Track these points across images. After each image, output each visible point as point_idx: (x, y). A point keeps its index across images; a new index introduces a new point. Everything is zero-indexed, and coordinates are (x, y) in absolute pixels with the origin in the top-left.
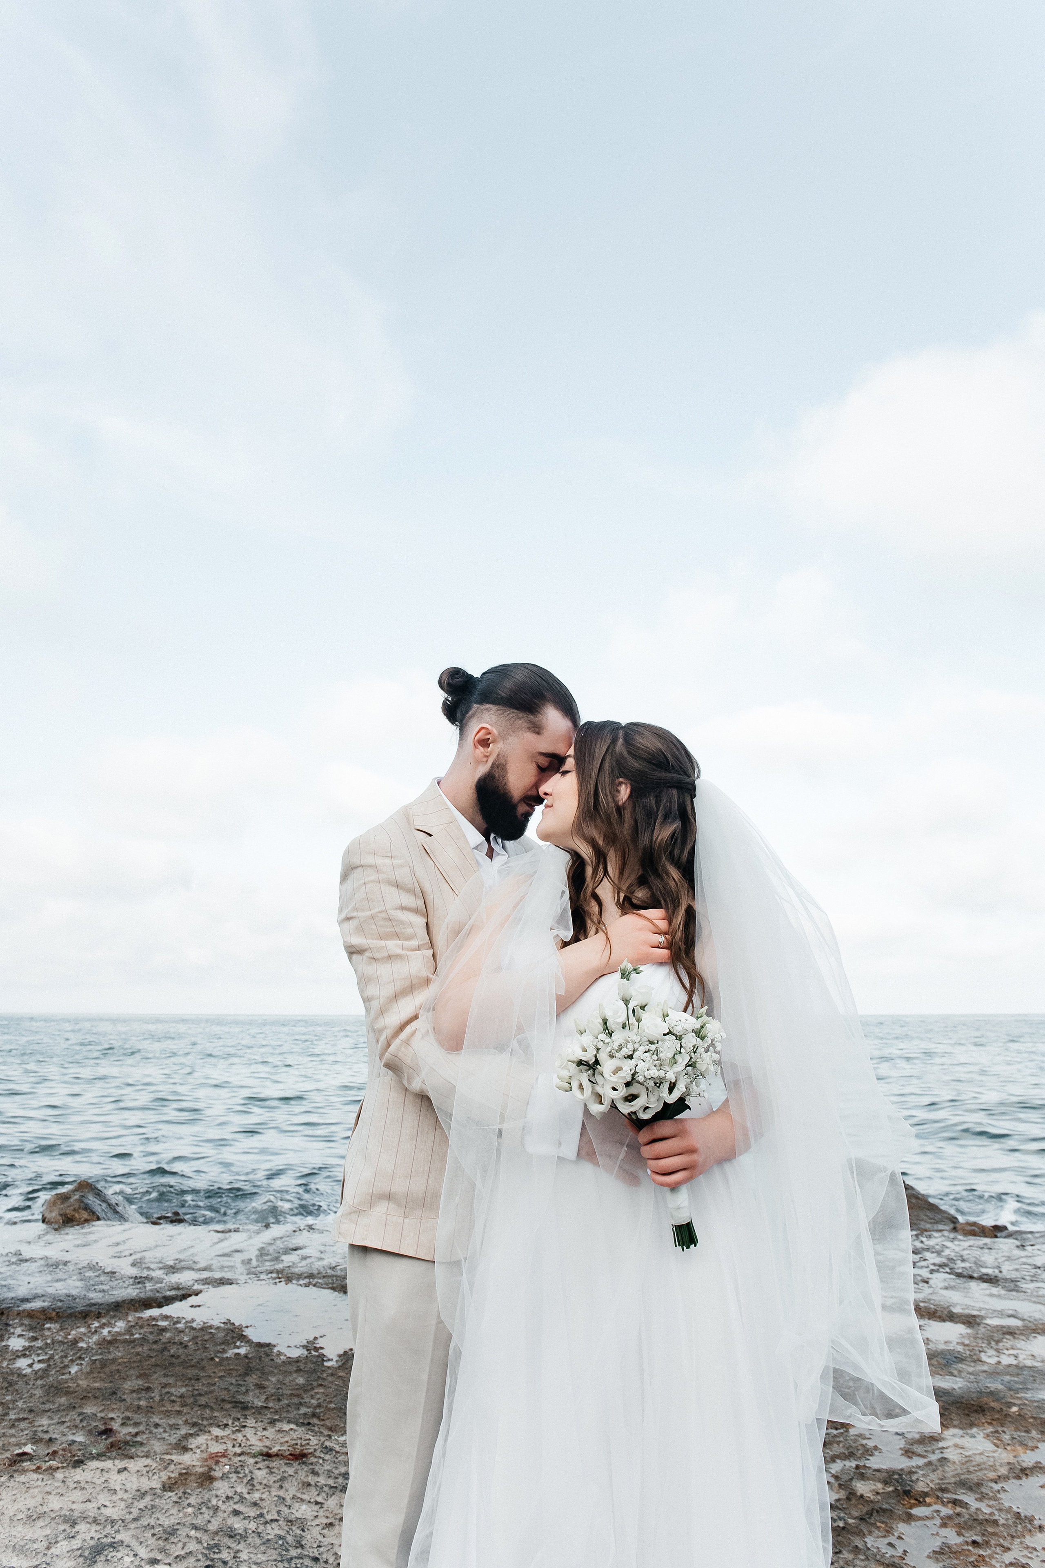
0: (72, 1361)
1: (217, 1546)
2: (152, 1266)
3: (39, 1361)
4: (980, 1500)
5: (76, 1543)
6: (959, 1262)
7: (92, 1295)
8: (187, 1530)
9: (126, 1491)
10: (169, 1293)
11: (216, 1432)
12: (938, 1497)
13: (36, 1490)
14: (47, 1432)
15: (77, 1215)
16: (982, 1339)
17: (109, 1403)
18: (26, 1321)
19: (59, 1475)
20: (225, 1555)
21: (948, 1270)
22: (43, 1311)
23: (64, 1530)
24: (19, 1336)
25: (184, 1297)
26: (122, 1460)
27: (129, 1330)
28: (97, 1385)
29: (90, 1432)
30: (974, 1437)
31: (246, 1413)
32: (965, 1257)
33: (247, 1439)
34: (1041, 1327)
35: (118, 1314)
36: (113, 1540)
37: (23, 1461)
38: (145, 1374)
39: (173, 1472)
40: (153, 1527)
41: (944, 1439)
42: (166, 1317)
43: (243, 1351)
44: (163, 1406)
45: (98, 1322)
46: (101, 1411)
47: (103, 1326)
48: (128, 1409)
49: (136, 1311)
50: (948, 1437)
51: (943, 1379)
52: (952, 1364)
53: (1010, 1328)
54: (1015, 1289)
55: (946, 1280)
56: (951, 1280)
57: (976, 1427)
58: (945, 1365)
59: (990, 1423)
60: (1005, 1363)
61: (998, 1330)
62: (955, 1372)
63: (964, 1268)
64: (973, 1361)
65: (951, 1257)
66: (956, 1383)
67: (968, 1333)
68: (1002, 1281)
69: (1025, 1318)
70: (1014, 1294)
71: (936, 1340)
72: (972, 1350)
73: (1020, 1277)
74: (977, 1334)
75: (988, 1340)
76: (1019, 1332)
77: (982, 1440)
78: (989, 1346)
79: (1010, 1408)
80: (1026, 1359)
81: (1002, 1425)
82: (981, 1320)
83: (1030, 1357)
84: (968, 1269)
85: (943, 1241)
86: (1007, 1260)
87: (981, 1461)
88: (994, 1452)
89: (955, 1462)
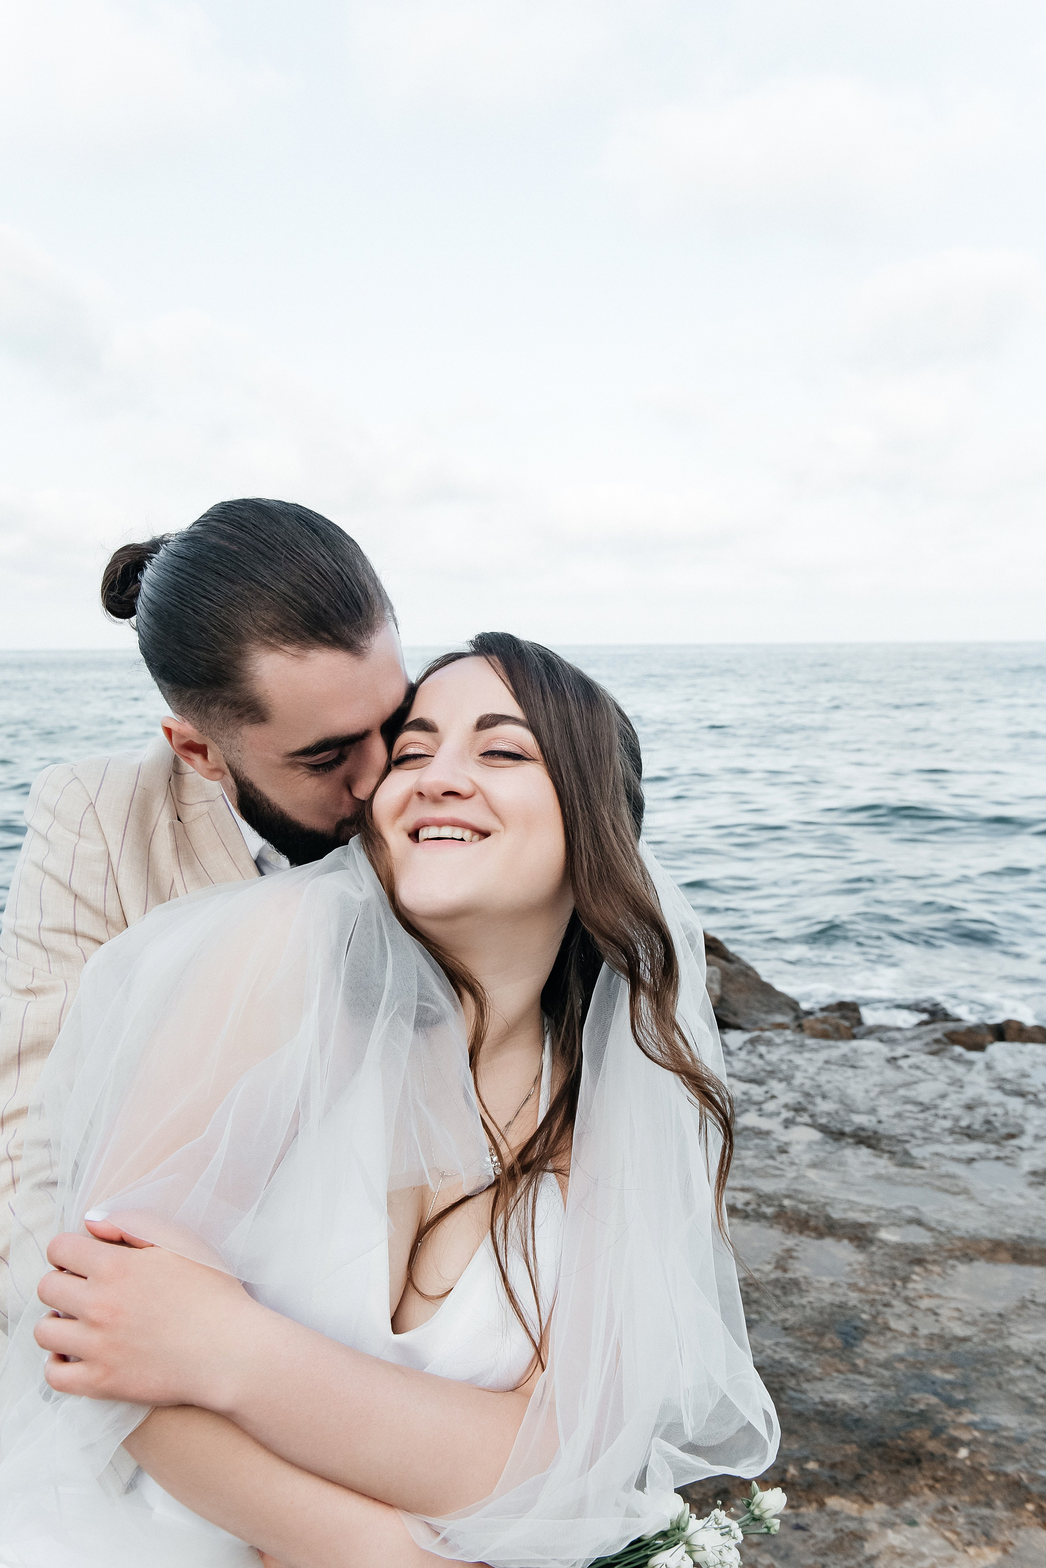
6: (818, 1100)
16: (882, 1274)
21: (808, 1120)
30: (913, 1523)
32: (827, 1087)
41: (869, 1535)
50: (873, 1526)
51: (846, 1383)
52: (852, 1346)
53: (916, 1248)
54: (906, 1161)
55: (810, 1144)
56: (816, 1143)
57: (912, 1498)
58: (844, 1349)
59: (931, 1488)
60: (924, 1331)
61: (901, 1255)
62: (859, 1362)
63: (828, 1114)
64: (881, 1333)
65: (807, 1088)
66: (866, 1390)
67: (860, 1264)
68: (885, 1141)
69: (933, 1225)
70: (908, 1171)
71: (819, 1281)
72: (872, 1303)
73: (906, 1130)
74: (873, 1263)
75: (890, 1278)
76: (929, 1258)
77: (924, 1529)
78: (894, 1293)
79: (956, 1451)
80: (951, 1319)
81: (951, 1493)
82: (873, 1232)
83: (956, 1314)
84: (835, 1116)
85: (789, 1053)
86: (881, 1093)
88: (950, 1560)
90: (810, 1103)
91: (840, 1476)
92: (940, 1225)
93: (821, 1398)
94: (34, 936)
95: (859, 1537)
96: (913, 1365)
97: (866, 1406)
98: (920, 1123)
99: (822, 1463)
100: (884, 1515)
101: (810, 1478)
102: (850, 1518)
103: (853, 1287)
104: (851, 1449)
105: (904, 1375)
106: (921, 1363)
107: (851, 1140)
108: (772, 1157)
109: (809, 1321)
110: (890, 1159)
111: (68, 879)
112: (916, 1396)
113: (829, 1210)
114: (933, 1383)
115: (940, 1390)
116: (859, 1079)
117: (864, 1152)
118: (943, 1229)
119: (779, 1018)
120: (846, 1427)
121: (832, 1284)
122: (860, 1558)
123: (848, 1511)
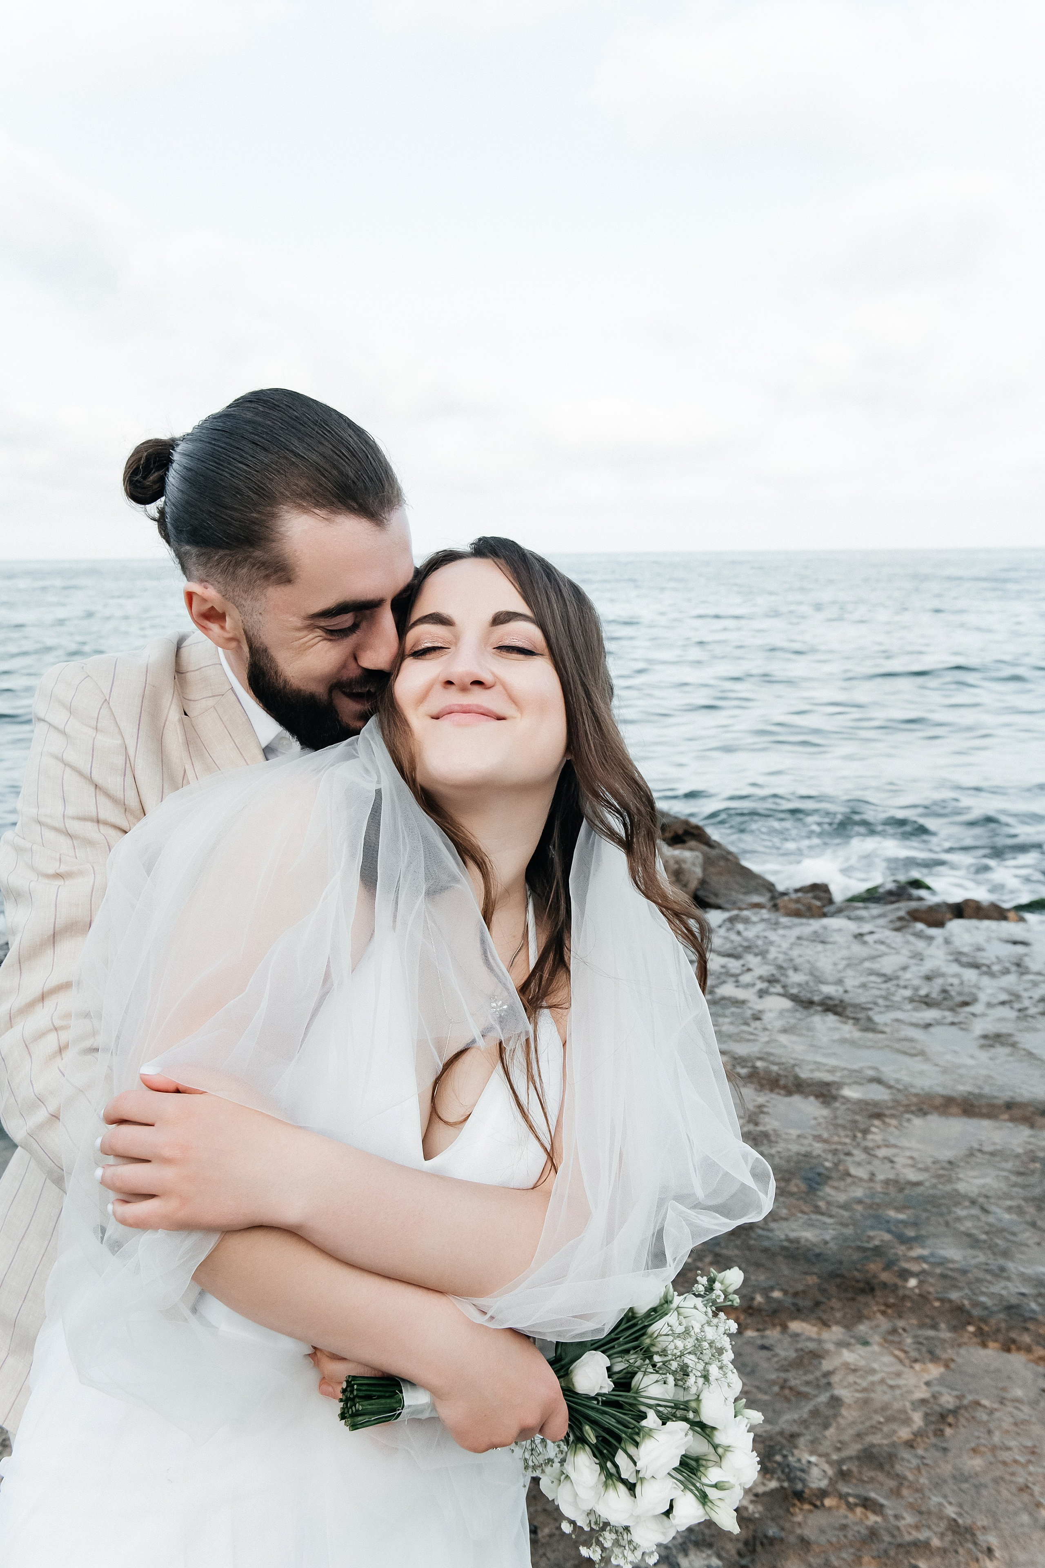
6: (791, 972)
12: (842, 1497)
16: (844, 1127)
21: (781, 990)
30: (866, 1343)
32: (798, 961)
41: (827, 1353)
50: (830, 1346)
51: (809, 1222)
52: (816, 1190)
53: (876, 1104)
54: (869, 1026)
55: (782, 1012)
56: (788, 1011)
57: (867, 1322)
58: (807, 1193)
59: (883, 1313)
60: (880, 1177)
61: (862, 1110)
62: (822, 1204)
63: (799, 985)
64: (842, 1179)
65: (780, 961)
66: (827, 1229)
67: (825, 1118)
68: (850, 1009)
69: (892, 1083)
70: (870, 1035)
71: (787, 1134)
73: (870, 999)
74: (836, 1118)
75: (852, 1130)
76: (887, 1112)
77: (876, 1348)
78: (855, 1143)
79: (906, 1280)
80: (905, 1166)
81: (900, 1317)
82: (837, 1089)
83: (910, 1162)
84: (805, 987)
85: (764, 930)
86: (848, 966)
87: (887, 1398)
88: (899, 1375)
89: (850, 1406)
90: (783, 975)
91: (801, 1303)
92: (898, 1083)
93: (787, 1235)
94: (59, 824)
95: (817, 1356)
96: (870, 1207)
97: (826, 1243)
98: (883, 993)
99: (786, 1292)
100: (840, 1336)
101: (774, 1305)
102: (810, 1339)
103: (818, 1138)
104: (812, 1280)
105: (862, 1215)
106: (878, 1204)
107: (819, 1008)
108: (746, 1024)
110: (854, 1024)
111: (89, 771)
112: (871, 1233)
113: (797, 1070)
114: (888, 1222)
115: (893, 1228)
116: (828, 953)
117: (831, 1019)
118: (900, 1087)
119: (756, 899)
120: (808, 1261)
121: (799, 1136)
122: (818, 1374)
123: (807, 1333)
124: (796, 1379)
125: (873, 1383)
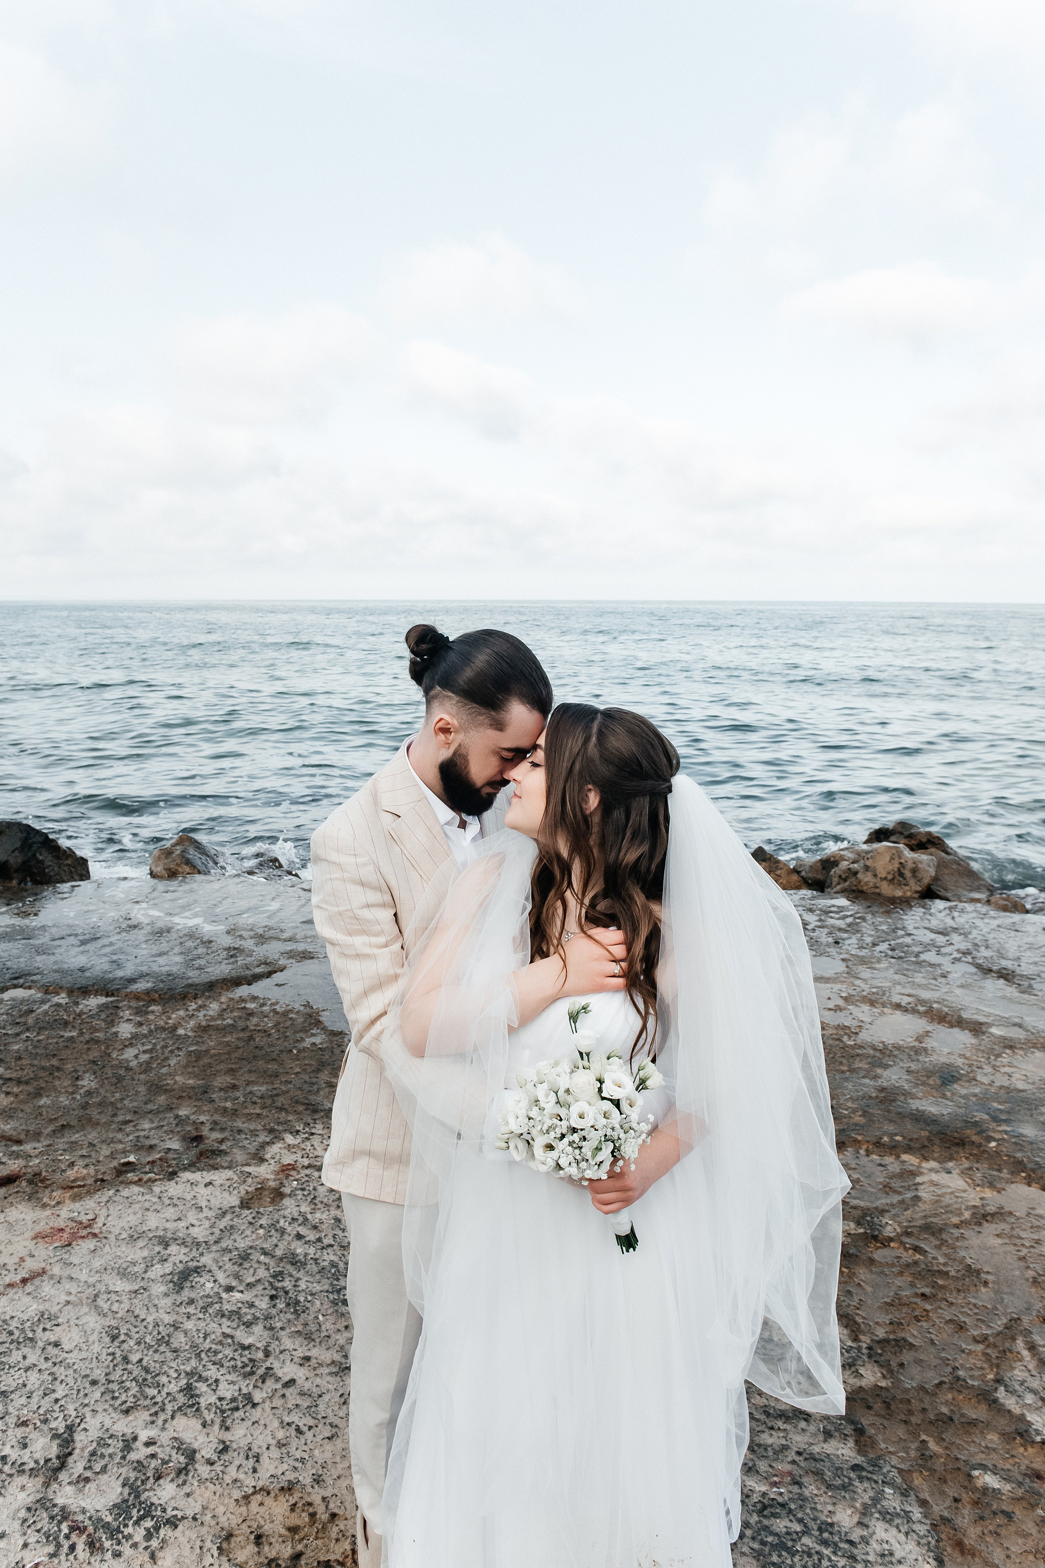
0: (172, 1052)
1: (281, 1273)
2: (245, 934)
3: (144, 1052)
4: (938, 1247)
5: (168, 1268)
6: (982, 949)
7: (191, 973)
8: (258, 1254)
9: (210, 1209)
10: (258, 970)
11: (289, 1139)
12: (901, 1243)
13: (137, 1206)
14: (148, 1137)
15: (180, 869)
16: (983, 1051)
17: (200, 1104)
18: (134, 1004)
19: (157, 1189)
20: (287, 1284)
21: (970, 960)
22: (148, 992)
23: (159, 1253)
24: (128, 1020)
25: (269, 974)
26: (209, 1171)
27: (221, 1015)
28: (191, 1081)
29: (184, 1139)
30: (949, 1172)
31: (316, 1116)
32: (991, 942)
33: (315, 1149)
34: (1042, 1040)
35: (212, 994)
36: (198, 1264)
37: (127, 1172)
38: (232, 1070)
39: (250, 1186)
40: (230, 1251)
41: (921, 1174)
42: (254, 998)
43: (318, 1040)
44: (246, 1108)
45: (196, 1003)
46: (194, 1113)
47: (198, 1010)
48: (216, 1110)
49: (228, 990)
50: (925, 1171)
51: (936, 1102)
52: (947, 1085)
53: (1011, 1039)
54: (1028, 990)
55: (964, 974)
56: (970, 974)
57: (954, 1161)
58: (941, 1086)
59: (967, 1158)
60: (998, 1084)
61: (1000, 1042)
62: (948, 1094)
63: (985, 957)
64: (969, 1081)
65: (976, 941)
66: (947, 1108)
67: (972, 1044)
68: (1018, 978)
69: (1029, 1028)
70: (1026, 996)
71: (941, 1050)
72: (970, 1066)
73: (1036, 973)
74: (980, 1045)
75: (988, 1054)
76: (1018, 1046)
77: (956, 1176)
78: (987, 1062)
79: (989, 1142)
80: (1017, 1080)
81: (978, 1162)
82: (987, 1028)
83: (1023, 1077)
84: (991, 960)
85: (973, 918)
87: (951, 1201)
88: (965, 1191)
89: (925, 1202)
90: (976, 950)
91: (912, 1144)
92: (1033, 1028)
95: (913, 1174)
96: (982, 1099)
97: (943, 1115)
99: (905, 1138)
100: (934, 1166)
101: (893, 1143)
102: (912, 1165)
103: (962, 1055)
104: (923, 1133)
105: (974, 1103)
106: (988, 1098)
107: (995, 975)
108: (936, 979)
109: (925, 1069)
110: (1017, 988)
112: (976, 1114)
113: (962, 1012)
114: (990, 1109)
115: (993, 1113)
116: (1017, 939)
117: (1001, 983)
118: (1033, 1031)
119: (977, 896)
120: (926, 1123)
121: (949, 1053)
122: (911, 1183)
123: (912, 1162)
124: (896, 1184)
125: (945, 1193)
